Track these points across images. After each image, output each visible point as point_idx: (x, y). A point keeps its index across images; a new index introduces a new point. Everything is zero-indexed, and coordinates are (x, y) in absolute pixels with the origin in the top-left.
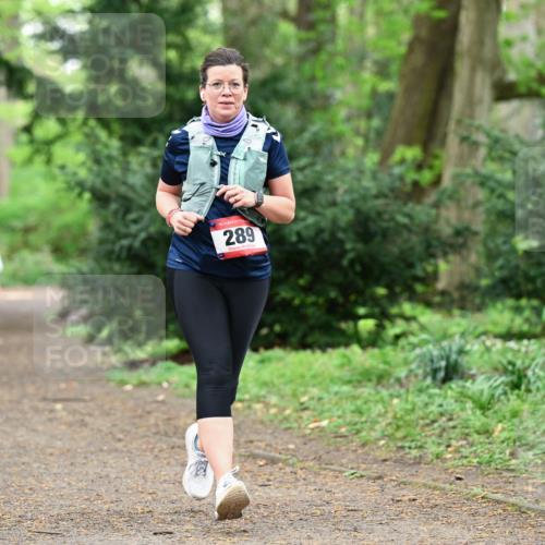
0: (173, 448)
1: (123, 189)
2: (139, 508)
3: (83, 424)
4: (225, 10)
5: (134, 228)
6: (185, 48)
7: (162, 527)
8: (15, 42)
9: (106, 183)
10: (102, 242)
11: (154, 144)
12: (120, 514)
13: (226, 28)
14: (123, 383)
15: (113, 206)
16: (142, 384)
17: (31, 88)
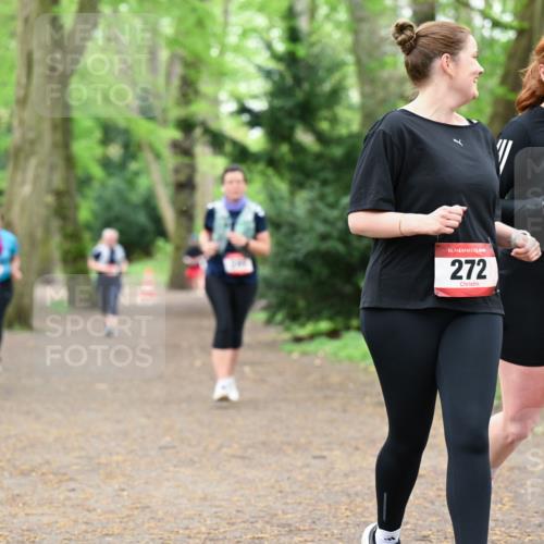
0: (326, 397)
1: (291, 219)
2: (303, 440)
3: (263, 381)
4: (363, 95)
5: (298, 246)
6: (334, 121)
7: (318, 453)
8: (217, 117)
9: (279, 215)
10: (277, 255)
11: (312, 187)
12: (289, 444)
13: (363, 107)
14: (290, 352)
15: (285, 230)
16: (304, 354)
17: (228, 148)
